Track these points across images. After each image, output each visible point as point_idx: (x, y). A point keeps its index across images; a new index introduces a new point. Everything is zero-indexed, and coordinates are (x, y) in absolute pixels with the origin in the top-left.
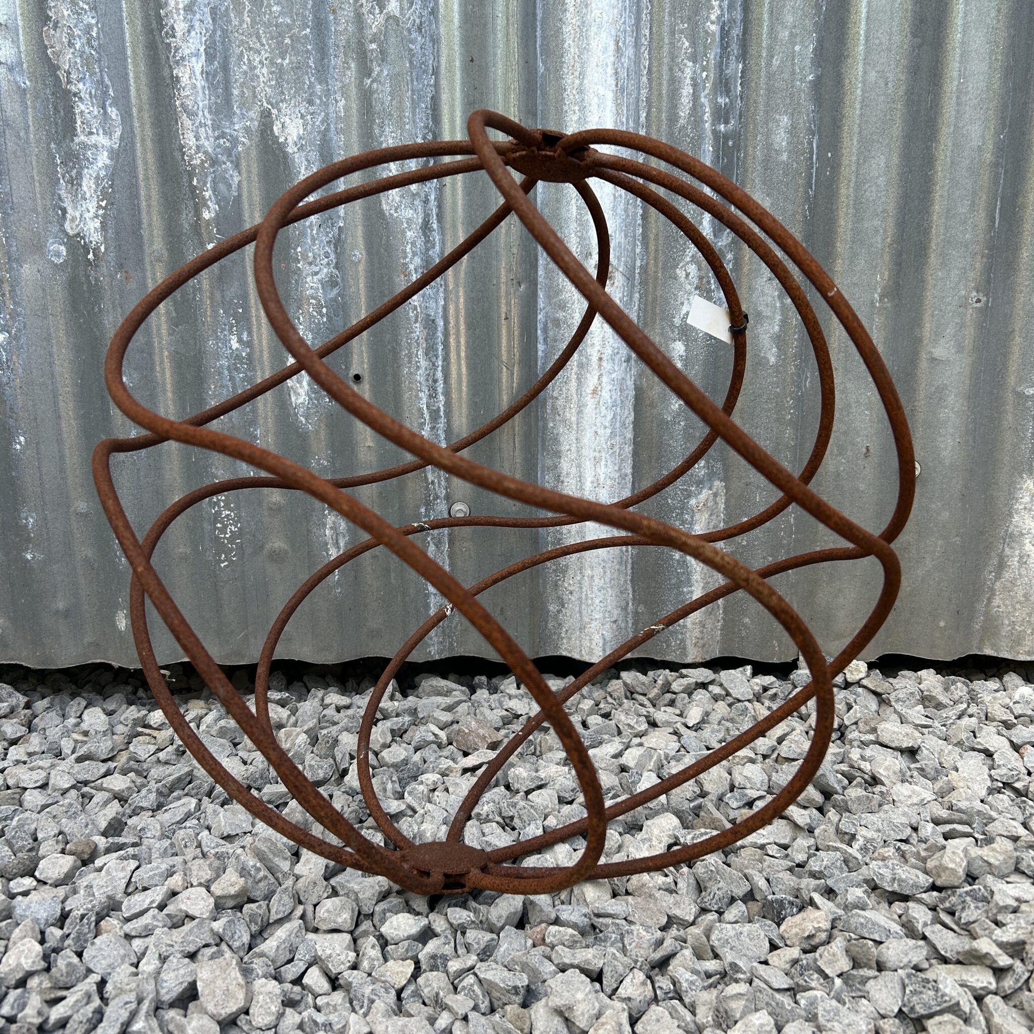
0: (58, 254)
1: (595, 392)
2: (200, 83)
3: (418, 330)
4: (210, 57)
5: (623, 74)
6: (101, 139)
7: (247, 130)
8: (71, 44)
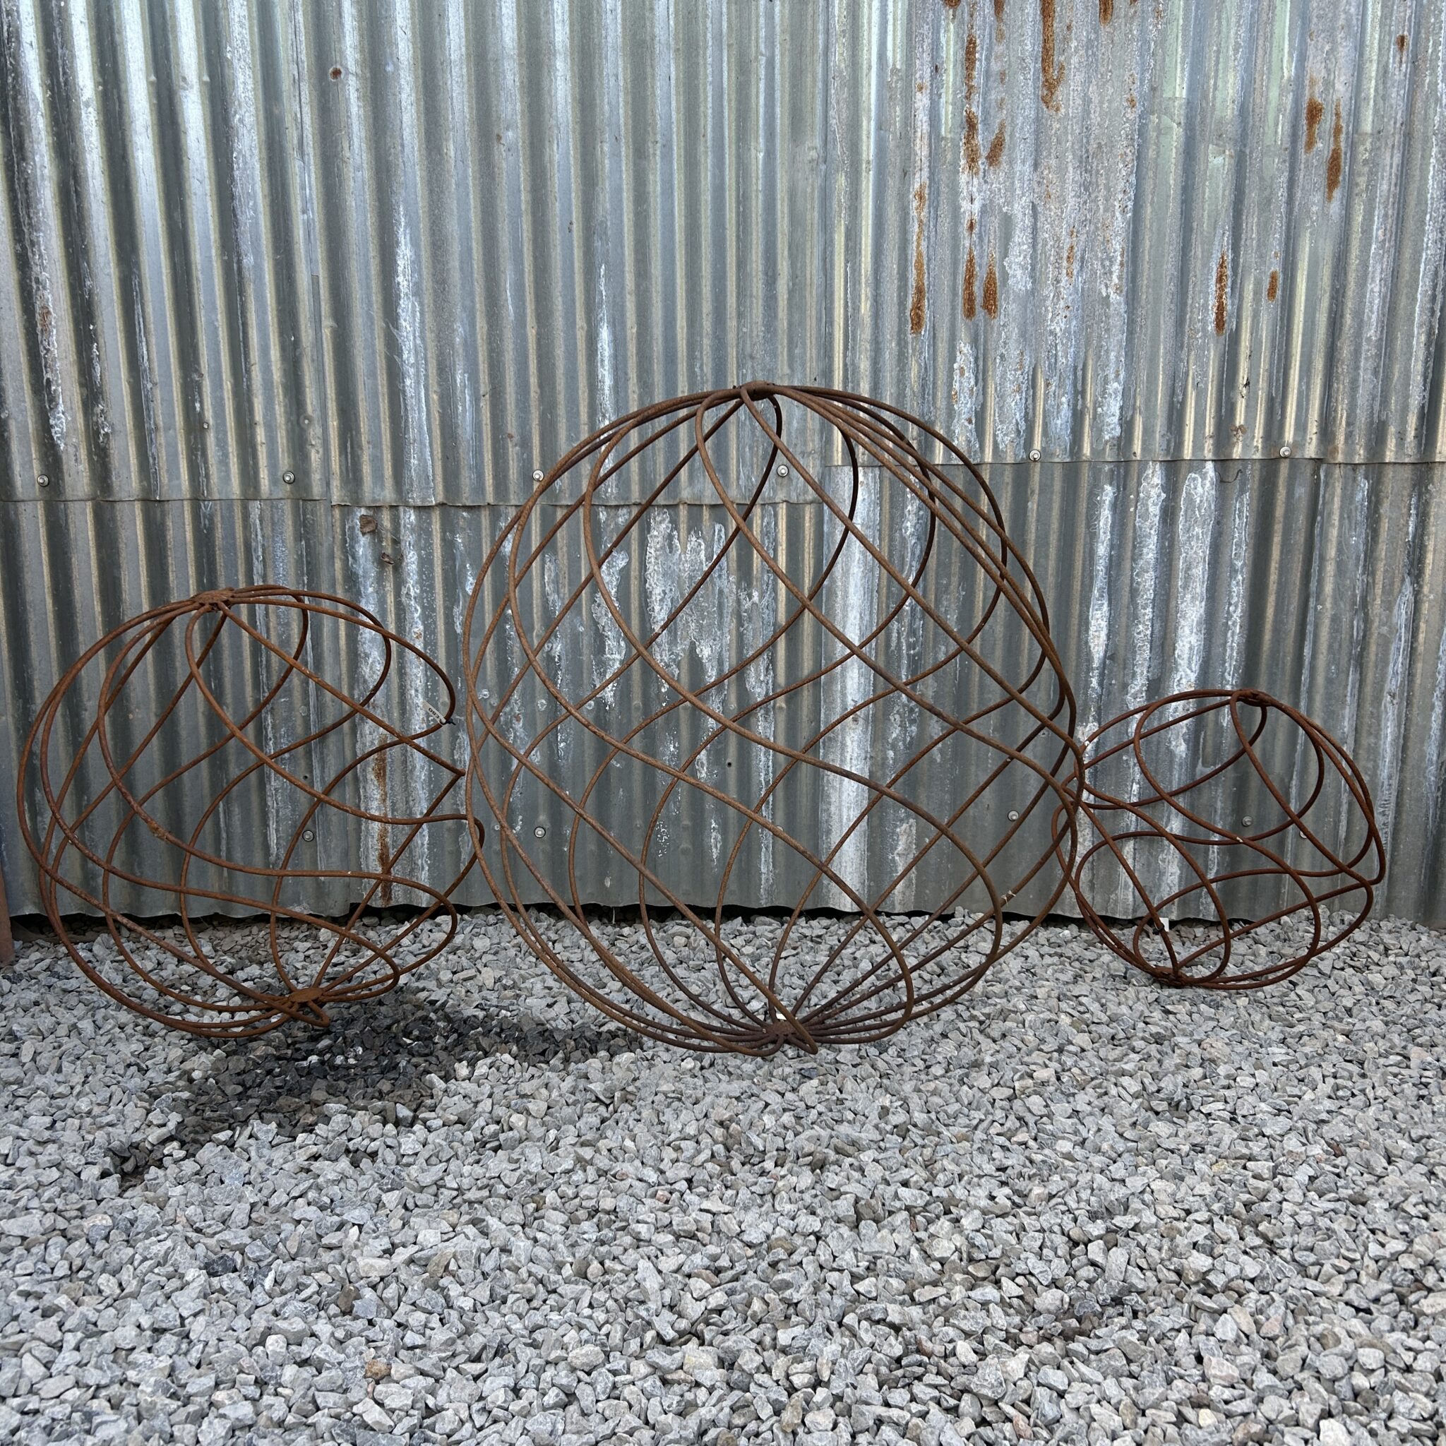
7: (684, 651)
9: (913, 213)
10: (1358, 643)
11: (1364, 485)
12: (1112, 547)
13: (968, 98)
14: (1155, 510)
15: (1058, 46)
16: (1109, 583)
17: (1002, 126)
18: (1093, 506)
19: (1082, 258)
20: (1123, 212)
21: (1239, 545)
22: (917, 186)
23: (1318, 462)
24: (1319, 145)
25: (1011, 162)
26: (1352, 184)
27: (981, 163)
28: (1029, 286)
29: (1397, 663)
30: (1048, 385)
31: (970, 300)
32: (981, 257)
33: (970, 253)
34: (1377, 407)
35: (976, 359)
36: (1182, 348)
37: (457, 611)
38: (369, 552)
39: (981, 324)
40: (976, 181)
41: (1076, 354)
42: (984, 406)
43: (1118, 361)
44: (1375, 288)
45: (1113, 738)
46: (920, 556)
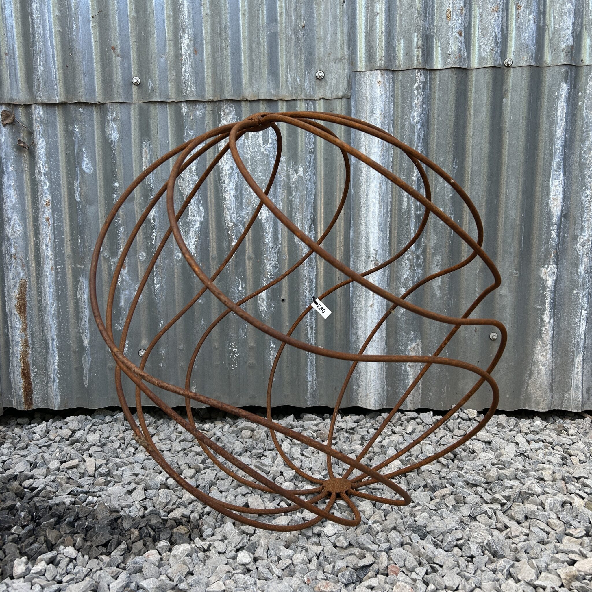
0: (179, 257)
1: (371, 306)
2: (233, 199)
3: (307, 284)
4: (236, 190)
5: (382, 195)
6: (197, 218)
7: (248, 214)
8: (189, 186)
12: (566, 131)
16: (565, 159)
18: (553, 100)
37: (76, 184)
38: (10, 140)
42: (470, 23)
45: (566, 277)
46: (424, 139)
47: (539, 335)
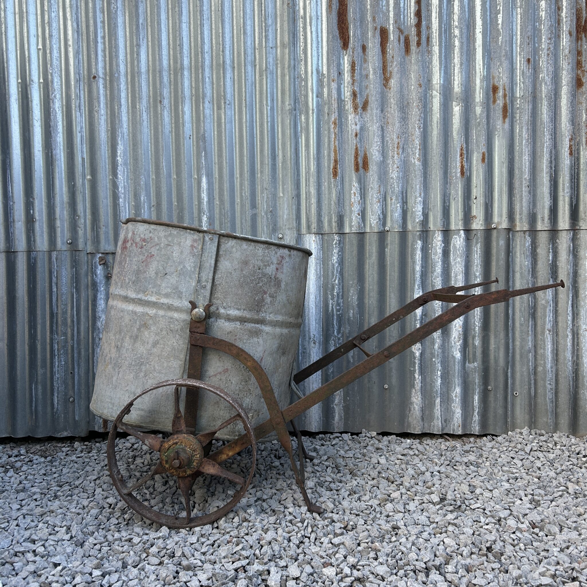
9: (332, 130)
10: (532, 308)
11: (529, 239)
12: (422, 267)
13: (353, 84)
14: (440, 251)
15: (389, 64)
16: (422, 282)
17: (367, 96)
18: (414, 250)
19: (403, 147)
20: (419, 128)
21: (477, 266)
22: (333, 119)
23: (509, 230)
24: (498, 102)
25: (372, 110)
26: (513, 117)
27: (360, 110)
28: (381, 159)
29: (549, 317)
30: (391, 199)
31: (357, 165)
32: (361, 148)
33: (356, 145)
34: (531, 207)
35: (361, 189)
36: (447, 183)
38: (102, 272)
39: (362, 175)
40: (357, 117)
41: (403, 186)
42: (364, 208)
43: (420, 189)
44: (526, 159)
45: (428, 351)
46: (340, 272)
47: (413, 386)
